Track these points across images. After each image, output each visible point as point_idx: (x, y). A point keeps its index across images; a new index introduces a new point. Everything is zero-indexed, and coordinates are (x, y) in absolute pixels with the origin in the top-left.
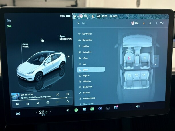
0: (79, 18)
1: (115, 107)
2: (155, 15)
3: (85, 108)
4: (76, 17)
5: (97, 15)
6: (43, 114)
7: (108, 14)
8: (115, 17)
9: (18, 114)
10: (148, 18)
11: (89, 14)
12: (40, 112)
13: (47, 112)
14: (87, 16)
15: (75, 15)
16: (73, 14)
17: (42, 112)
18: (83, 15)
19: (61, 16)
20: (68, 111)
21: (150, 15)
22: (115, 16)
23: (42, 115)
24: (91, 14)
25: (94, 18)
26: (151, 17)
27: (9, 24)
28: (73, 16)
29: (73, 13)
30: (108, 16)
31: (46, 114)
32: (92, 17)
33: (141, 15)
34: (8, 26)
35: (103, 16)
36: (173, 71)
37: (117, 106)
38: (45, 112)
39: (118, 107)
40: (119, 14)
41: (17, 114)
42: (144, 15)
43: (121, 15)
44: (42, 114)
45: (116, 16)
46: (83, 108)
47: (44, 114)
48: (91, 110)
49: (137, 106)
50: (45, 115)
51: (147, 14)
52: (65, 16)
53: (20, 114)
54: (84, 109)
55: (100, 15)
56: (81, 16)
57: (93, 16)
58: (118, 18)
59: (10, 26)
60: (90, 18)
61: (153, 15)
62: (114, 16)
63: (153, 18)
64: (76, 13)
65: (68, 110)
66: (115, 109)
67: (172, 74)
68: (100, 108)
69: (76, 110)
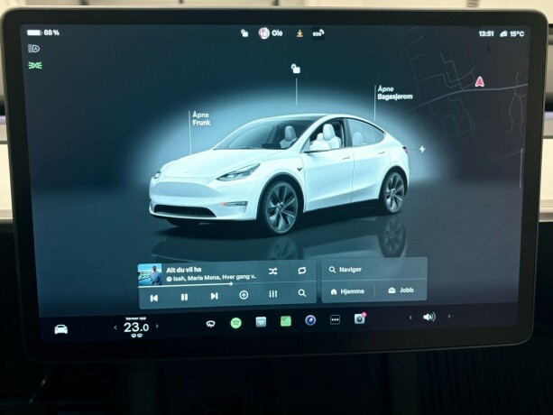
1: (356, 316)
3: (265, 318)
6: (136, 333)
9: (61, 330)
12: (127, 326)
13: (146, 328)
17: (132, 327)
20: (210, 324)
23: (134, 336)
27: (35, 58)
31: (143, 332)
34: (32, 65)
37: (364, 314)
38: (141, 327)
39: (366, 318)
41: (56, 332)
44: (132, 332)
46: (257, 318)
47: (139, 332)
48: (282, 325)
50: (140, 336)
53: (66, 332)
54: (261, 321)
59: (38, 65)
65: (212, 323)
67: (540, 221)
68: (311, 319)
69: (236, 323)
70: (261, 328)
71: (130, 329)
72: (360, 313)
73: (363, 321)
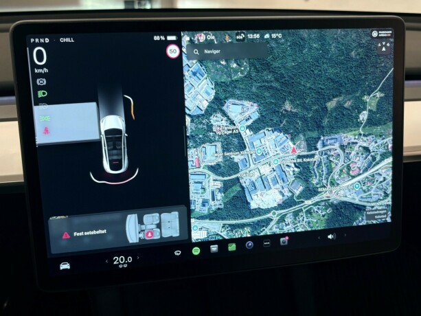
0: (196, 42)
1: (282, 239)
2: (365, 30)
3: (217, 246)
4: (191, 39)
5: (237, 34)
6: (123, 264)
7: (262, 31)
8: (277, 37)
9: (65, 266)
10: (350, 39)
11: (218, 33)
12: (116, 259)
13: (130, 259)
14: (213, 37)
15: (188, 35)
16: (182, 34)
18: (205, 34)
19: (156, 38)
21: (354, 30)
22: (277, 35)
23: (121, 266)
24: (222, 32)
25: (230, 41)
26: (355, 35)
28: (183, 39)
29: (184, 31)
30: (262, 36)
31: (128, 263)
32: (227, 39)
33: (334, 31)
35: (250, 36)
36: (405, 154)
37: (287, 238)
38: (126, 259)
39: (288, 241)
40: (284, 31)
41: (61, 268)
42: (339, 30)
43: (289, 33)
44: (120, 264)
45: (280, 36)
46: (211, 246)
47: (125, 263)
48: (230, 250)
49: (330, 237)
50: (125, 266)
51: (346, 30)
52: (166, 38)
53: (69, 267)
54: (214, 248)
55: (244, 33)
56: (201, 37)
57: (227, 37)
58: (283, 40)
60: (221, 42)
61: (360, 30)
62: (274, 36)
63: (360, 37)
64: (188, 30)
65: (179, 252)
66: (282, 244)
67: (404, 162)
68: (250, 244)
69: (196, 251)
70: (215, 254)
71: (118, 261)
72: (284, 237)
73: (286, 243)
